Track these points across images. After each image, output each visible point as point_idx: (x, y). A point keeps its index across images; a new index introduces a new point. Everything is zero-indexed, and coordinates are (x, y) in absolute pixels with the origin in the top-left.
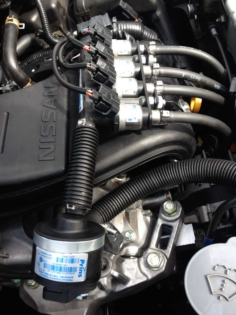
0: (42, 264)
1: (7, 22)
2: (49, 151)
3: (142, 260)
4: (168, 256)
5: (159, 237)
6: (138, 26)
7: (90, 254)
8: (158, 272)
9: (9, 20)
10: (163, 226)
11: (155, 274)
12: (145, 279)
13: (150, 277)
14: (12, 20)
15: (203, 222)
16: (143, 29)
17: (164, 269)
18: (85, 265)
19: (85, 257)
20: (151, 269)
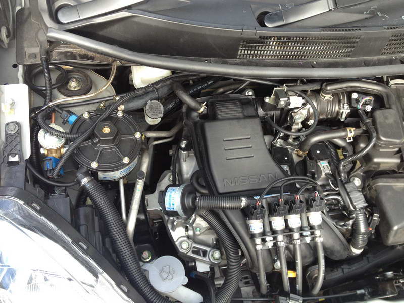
0: (172, 191)
1: (348, 129)
2: (230, 184)
3: (186, 239)
4: (188, 254)
5: (201, 249)
6: (364, 230)
7: (176, 212)
8: (179, 248)
9: (350, 130)
10: (206, 251)
11: (178, 246)
12: (175, 240)
13: (177, 243)
14: (351, 133)
15: (215, 280)
16: (364, 234)
17: (181, 251)
18: (172, 209)
19: (175, 210)
20: (181, 244)
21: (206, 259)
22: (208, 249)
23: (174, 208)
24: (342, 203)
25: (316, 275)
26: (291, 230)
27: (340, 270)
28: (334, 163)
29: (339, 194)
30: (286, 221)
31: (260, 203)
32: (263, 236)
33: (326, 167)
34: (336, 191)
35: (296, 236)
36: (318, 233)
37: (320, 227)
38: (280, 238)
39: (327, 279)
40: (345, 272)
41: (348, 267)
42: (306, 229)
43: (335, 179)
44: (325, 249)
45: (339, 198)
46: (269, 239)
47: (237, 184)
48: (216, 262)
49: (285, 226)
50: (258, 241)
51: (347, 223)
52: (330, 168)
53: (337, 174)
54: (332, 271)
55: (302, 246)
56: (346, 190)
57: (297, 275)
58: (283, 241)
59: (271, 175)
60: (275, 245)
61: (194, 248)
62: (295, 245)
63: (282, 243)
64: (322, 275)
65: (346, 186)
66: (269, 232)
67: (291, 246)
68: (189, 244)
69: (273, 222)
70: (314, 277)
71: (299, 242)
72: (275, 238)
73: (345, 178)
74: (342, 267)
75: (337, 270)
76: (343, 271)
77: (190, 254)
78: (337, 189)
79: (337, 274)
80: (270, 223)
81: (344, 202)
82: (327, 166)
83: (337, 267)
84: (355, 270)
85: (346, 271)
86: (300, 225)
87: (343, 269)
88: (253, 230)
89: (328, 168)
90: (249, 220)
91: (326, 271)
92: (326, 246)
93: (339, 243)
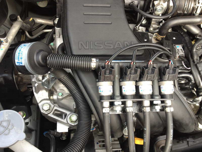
0: (23, 46)
7: (25, 66)
8: (41, 109)
10: (66, 114)
13: (39, 105)
17: (42, 112)
19: (23, 64)
20: (43, 105)
21: (65, 121)
22: (68, 113)
23: (22, 63)
24: (193, 82)
25: (164, 145)
26: (141, 96)
27: (185, 142)
28: (188, 47)
29: (191, 73)
30: (137, 88)
31: (109, 63)
32: (111, 99)
33: (180, 51)
34: (189, 70)
35: (146, 103)
36: (169, 102)
37: (171, 96)
38: (129, 103)
39: (173, 149)
40: (190, 145)
41: (193, 140)
42: (157, 97)
43: (188, 60)
44: (175, 121)
45: (191, 76)
46: (118, 103)
47: (92, 48)
48: (73, 125)
49: (135, 91)
50: (106, 104)
51: (197, 99)
52: (184, 52)
53: (190, 56)
54: (178, 142)
55: (152, 114)
56: (198, 69)
57: (144, 143)
58: (132, 107)
59: (127, 43)
60: (124, 110)
61: (56, 110)
62: (144, 113)
63: (130, 108)
64: (169, 145)
65: (198, 65)
66: (118, 96)
67: (141, 115)
68: (50, 106)
69: (123, 87)
70: (161, 146)
71: (148, 110)
72: (124, 103)
73: (197, 60)
74: (188, 140)
75: (183, 142)
76: (188, 144)
77: (51, 115)
78: (190, 68)
79: (183, 146)
80: (121, 88)
81: (195, 80)
82: (181, 49)
83: (183, 140)
84: (199, 143)
85: (191, 143)
86: (151, 92)
87: (188, 142)
88: (101, 92)
89: (182, 51)
90: (99, 81)
91: (173, 142)
92: (176, 118)
93: (188, 116)
